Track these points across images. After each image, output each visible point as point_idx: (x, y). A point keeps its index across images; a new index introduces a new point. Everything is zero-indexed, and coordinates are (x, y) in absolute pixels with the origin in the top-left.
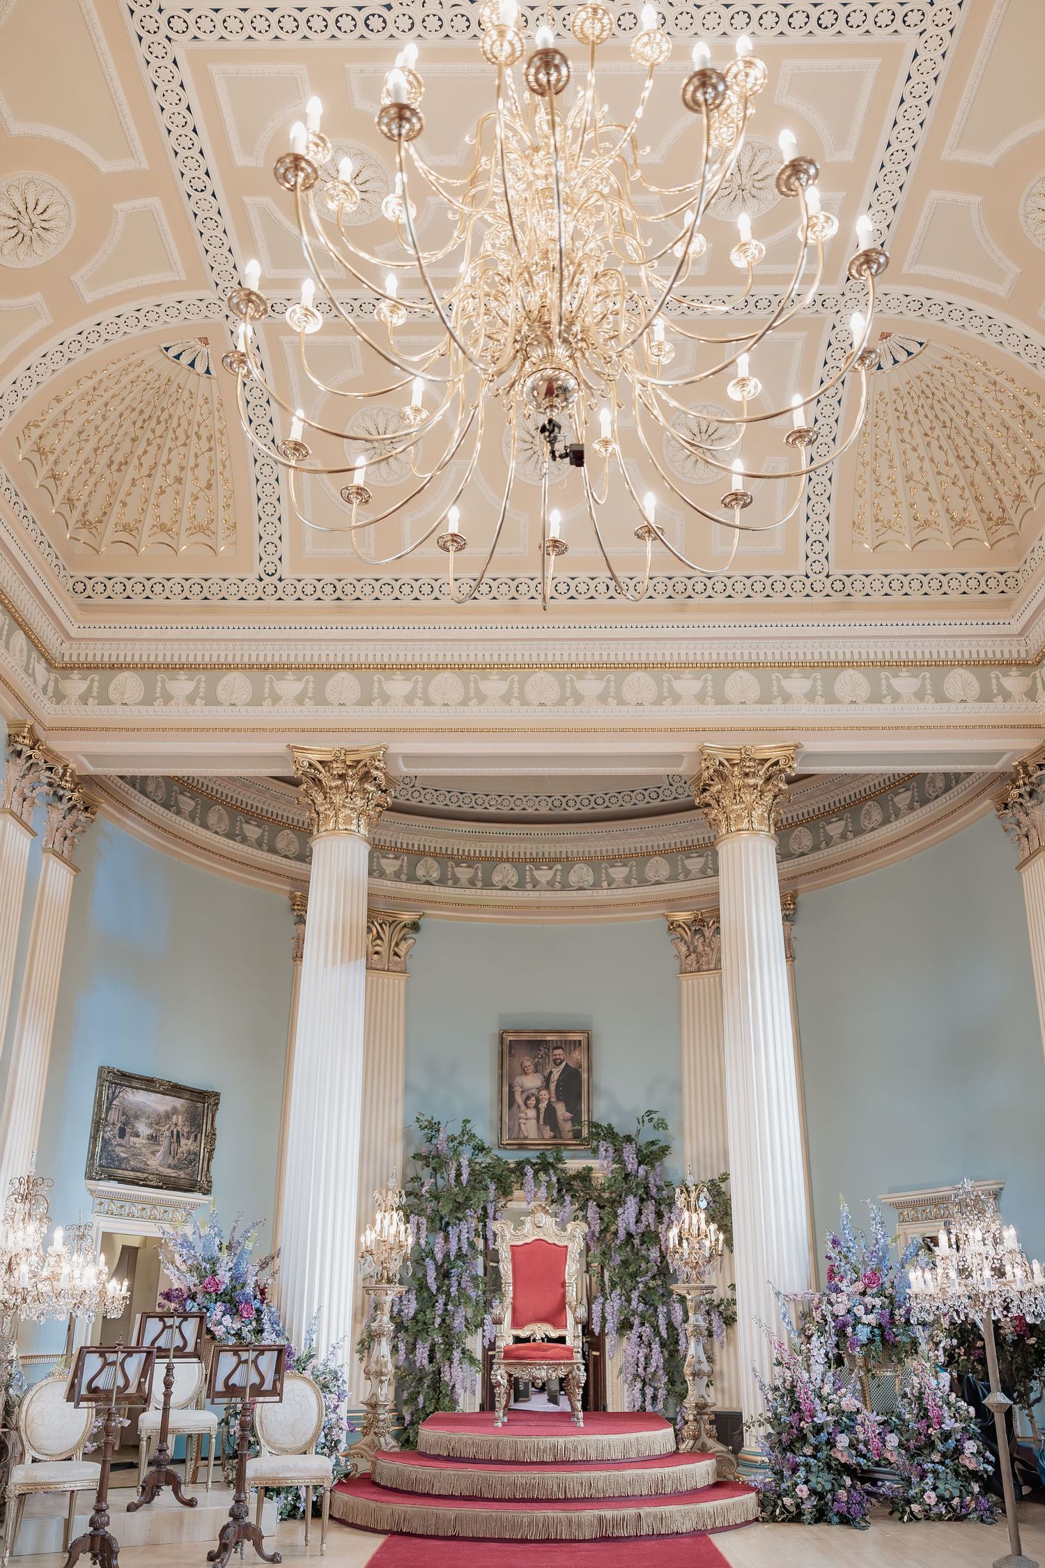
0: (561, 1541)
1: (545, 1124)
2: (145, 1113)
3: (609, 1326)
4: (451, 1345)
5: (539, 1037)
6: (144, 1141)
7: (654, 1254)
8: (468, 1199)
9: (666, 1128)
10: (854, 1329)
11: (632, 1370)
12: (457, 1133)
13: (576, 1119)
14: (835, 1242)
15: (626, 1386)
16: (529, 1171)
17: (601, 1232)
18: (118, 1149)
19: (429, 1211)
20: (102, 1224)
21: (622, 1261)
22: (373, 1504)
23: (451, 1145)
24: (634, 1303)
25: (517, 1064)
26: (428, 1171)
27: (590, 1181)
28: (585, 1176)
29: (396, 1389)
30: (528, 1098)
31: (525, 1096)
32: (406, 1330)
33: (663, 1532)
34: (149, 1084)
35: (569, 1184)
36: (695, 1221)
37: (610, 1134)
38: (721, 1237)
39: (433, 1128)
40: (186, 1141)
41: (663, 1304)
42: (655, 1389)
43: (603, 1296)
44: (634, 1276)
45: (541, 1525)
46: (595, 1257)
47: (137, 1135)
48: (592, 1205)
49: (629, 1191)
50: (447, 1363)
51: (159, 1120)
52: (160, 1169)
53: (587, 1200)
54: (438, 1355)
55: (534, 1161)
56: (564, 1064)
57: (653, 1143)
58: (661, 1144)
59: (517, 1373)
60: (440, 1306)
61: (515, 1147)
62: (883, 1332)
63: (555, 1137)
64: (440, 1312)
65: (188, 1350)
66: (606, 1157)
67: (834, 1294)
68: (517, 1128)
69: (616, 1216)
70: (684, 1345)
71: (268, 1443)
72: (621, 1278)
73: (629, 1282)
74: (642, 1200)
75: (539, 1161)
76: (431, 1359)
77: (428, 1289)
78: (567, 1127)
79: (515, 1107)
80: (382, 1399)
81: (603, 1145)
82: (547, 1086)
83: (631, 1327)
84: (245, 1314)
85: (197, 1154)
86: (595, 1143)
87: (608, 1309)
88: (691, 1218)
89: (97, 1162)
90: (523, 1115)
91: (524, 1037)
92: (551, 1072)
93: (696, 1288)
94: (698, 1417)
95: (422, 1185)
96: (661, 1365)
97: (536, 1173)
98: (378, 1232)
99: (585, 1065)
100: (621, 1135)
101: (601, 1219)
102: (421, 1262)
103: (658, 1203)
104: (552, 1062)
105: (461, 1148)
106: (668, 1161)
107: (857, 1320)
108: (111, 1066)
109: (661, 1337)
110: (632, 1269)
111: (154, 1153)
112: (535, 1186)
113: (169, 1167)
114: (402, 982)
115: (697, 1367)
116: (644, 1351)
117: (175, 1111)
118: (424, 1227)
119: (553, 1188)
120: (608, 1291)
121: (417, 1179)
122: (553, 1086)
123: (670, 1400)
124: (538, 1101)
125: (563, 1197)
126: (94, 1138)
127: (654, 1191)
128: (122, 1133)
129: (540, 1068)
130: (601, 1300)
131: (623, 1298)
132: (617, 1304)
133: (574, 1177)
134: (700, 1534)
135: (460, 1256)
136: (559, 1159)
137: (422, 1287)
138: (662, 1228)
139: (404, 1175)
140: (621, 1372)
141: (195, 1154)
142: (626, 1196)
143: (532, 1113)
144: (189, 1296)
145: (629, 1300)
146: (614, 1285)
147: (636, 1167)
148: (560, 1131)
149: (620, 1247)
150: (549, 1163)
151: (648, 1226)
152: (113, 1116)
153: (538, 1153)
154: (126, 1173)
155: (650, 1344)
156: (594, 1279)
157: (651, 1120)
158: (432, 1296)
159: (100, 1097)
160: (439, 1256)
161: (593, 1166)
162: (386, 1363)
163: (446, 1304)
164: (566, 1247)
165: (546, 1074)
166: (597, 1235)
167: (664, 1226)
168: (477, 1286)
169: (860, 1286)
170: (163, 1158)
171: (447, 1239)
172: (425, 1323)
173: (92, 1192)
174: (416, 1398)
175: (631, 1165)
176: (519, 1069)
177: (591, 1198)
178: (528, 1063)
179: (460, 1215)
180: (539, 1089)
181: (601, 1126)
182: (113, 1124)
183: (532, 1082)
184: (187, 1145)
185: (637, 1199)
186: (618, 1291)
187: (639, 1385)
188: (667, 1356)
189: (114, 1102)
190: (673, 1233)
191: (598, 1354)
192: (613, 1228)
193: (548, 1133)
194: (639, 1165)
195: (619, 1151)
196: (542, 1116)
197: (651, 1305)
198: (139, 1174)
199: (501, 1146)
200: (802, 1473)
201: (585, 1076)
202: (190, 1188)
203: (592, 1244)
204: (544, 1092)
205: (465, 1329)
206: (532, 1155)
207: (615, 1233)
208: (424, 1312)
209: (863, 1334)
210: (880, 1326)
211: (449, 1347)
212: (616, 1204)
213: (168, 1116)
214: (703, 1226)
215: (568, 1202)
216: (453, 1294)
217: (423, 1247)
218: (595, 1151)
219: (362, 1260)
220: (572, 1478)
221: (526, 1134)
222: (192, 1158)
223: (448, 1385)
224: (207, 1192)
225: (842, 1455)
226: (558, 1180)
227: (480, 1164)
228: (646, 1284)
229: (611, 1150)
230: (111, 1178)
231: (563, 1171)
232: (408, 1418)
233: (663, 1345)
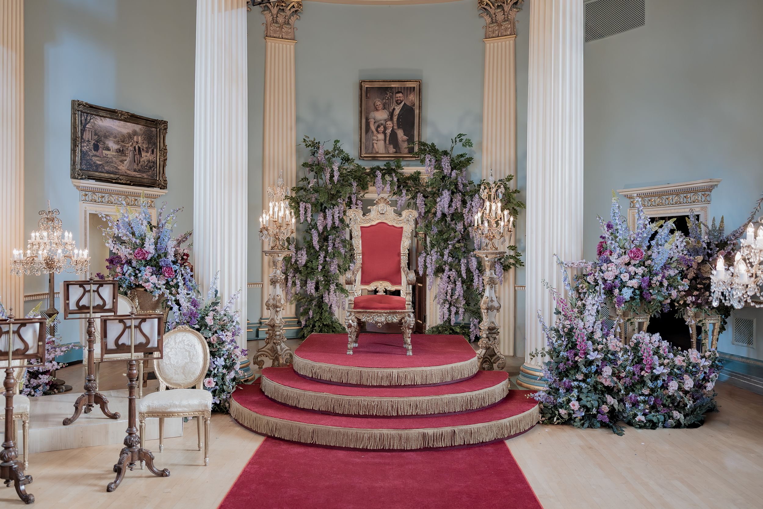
0: (393, 450)
1: (390, 143)
2: (112, 134)
3: (429, 271)
4: (329, 281)
5: (386, 85)
6: (114, 154)
7: (460, 227)
8: (338, 192)
9: (471, 145)
10: (621, 291)
11: (443, 297)
12: (331, 149)
13: (411, 140)
14: (609, 226)
15: (439, 306)
16: (379, 174)
17: (425, 213)
18: (94, 159)
19: (313, 199)
20: (88, 208)
21: (439, 231)
22: (254, 415)
23: (327, 157)
24: (446, 257)
25: (371, 104)
26: (312, 174)
27: (419, 181)
28: (416, 177)
29: (296, 306)
30: (379, 126)
31: (376, 125)
32: (300, 272)
33: (472, 443)
34: (113, 114)
35: (405, 182)
36: (494, 208)
37: (433, 150)
38: (512, 219)
39: (315, 146)
40: (146, 154)
41: (464, 257)
42: (457, 308)
43: (426, 252)
44: (446, 241)
45: (378, 439)
46: (421, 227)
47: (108, 149)
48: (420, 196)
49: (445, 187)
50: (327, 292)
51: (123, 139)
52: (128, 172)
53: (417, 192)
54: (321, 288)
55: (382, 167)
56: (403, 103)
57: (462, 156)
58: (467, 156)
59: (364, 319)
60: (321, 258)
61: (370, 158)
62: (641, 292)
63: (396, 152)
64: (322, 262)
65: (107, 307)
66: (430, 165)
67: (605, 264)
68: (371, 147)
69: (435, 203)
70: (477, 283)
71: (165, 379)
72: (437, 242)
73: (442, 244)
74: (453, 193)
75: (385, 168)
76: (317, 289)
77: (314, 248)
78: (404, 146)
79: (370, 133)
80: (278, 322)
81: (428, 157)
82: (391, 119)
83: (443, 271)
84: (166, 275)
85: (155, 163)
86: (423, 156)
87: (428, 261)
88: (491, 206)
89: (78, 167)
90: (375, 138)
91: (376, 85)
92: (394, 109)
93: (493, 254)
94: (489, 335)
95: (309, 183)
96: (462, 294)
97: (383, 175)
98: (271, 215)
99: (417, 104)
100: (441, 151)
101: (426, 205)
102: (309, 231)
103: (464, 195)
104: (395, 102)
105: (334, 159)
106: (470, 168)
107: (623, 285)
108: (81, 100)
109: (462, 278)
110: (445, 236)
111: (122, 161)
112: (383, 184)
113: (135, 171)
114: (292, 46)
115: (490, 304)
116: (451, 286)
117: (135, 133)
118: (309, 210)
119: (395, 185)
120: (429, 249)
121: (305, 179)
122: (395, 119)
123: (466, 314)
124: (385, 128)
125: (401, 190)
126: (73, 151)
127: (461, 187)
128: (96, 147)
129: (387, 106)
130: (424, 255)
131: (439, 254)
132: (434, 258)
133: (409, 178)
134: (499, 443)
135: (334, 227)
136: (399, 167)
137: (310, 246)
138: (465, 211)
139: (297, 177)
140: (436, 297)
141: (154, 162)
142: (443, 190)
143: (381, 136)
144: (126, 262)
145: (442, 255)
146: (433, 246)
147: (450, 171)
148: (399, 148)
149: (438, 222)
150: (392, 169)
151: (457, 209)
152: (87, 136)
153: (385, 163)
154: (103, 175)
155: (455, 282)
156: (420, 242)
157: (461, 141)
158: (316, 252)
159: (75, 122)
160: (321, 228)
161: (421, 171)
162: (280, 300)
163: (325, 257)
164: (402, 228)
165: (391, 110)
166: (423, 215)
167: (467, 209)
168: (345, 246)
169: (626, 258)
170: (130, 165)
171: (325, 217)
172: (312, 269)
173: (78, 187)
174: (308, 312)
175: (447, 170)
176: (372, 107)
177: (419, 192)
178: (379, 103)
179: (334, 202)
180: (386, 121)
181: (427, 145)
182: (88, 141)
183: (381, 115)
184: (146, 156)
185: (450, 192)
186: (435, 250)
187: (447, 306)
188: (465, 289)
189: (87, 126)
190: (477, 217)
191: (421, 285)
192: (433, 210)
193: (392, 149)
194: (452, 170)
195: (438, 161)
196: (388, 138)
197: (456, 259)
198: (112, 176)
199: (361, 158)
200: (575, 393)
201: (417, 112)
202: (152, 185)
203: (419, 221)
204: (389, 123)
205: (338, 272)
206: (381, 164)
207: (435, 214)
208: (312, 262)
209: (627, 294)
210: (640, 288)
211: (328, 283)
212: (435, 195)
213: (130, 136)
214: (499, 212)
215: (404, 194)
216: (329, 251)
217: (309, 222)
218: (423, 161)
219: (261, 234)
220: (403, 402)
221: (377, 150)
222: (152, 165)
223: (327, 305)
224: (164, 187)
225: (606, 381)
226: (398, 180)
227: (346, 170)
228: (454, 245)
229: (433, 161)
230: (90, 178)
231: (401, 174)
232: (303, 323)
233: (463, 282)
